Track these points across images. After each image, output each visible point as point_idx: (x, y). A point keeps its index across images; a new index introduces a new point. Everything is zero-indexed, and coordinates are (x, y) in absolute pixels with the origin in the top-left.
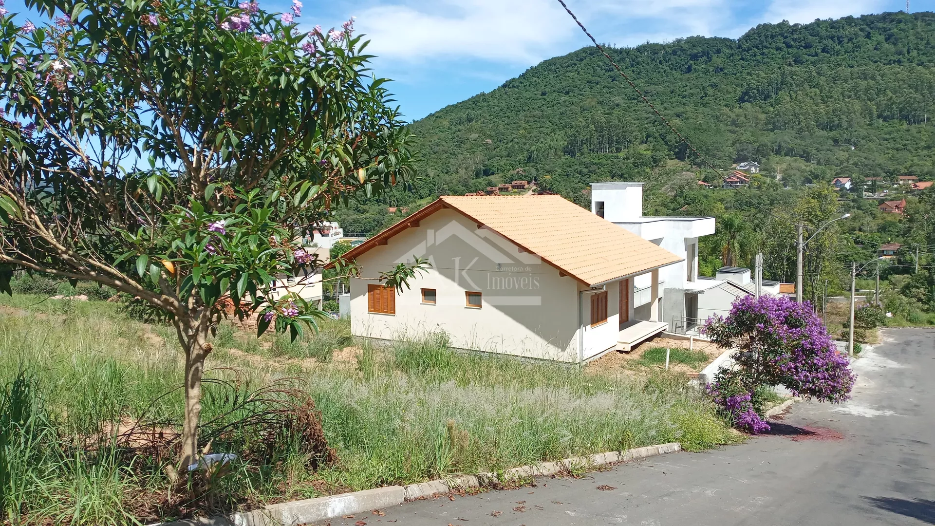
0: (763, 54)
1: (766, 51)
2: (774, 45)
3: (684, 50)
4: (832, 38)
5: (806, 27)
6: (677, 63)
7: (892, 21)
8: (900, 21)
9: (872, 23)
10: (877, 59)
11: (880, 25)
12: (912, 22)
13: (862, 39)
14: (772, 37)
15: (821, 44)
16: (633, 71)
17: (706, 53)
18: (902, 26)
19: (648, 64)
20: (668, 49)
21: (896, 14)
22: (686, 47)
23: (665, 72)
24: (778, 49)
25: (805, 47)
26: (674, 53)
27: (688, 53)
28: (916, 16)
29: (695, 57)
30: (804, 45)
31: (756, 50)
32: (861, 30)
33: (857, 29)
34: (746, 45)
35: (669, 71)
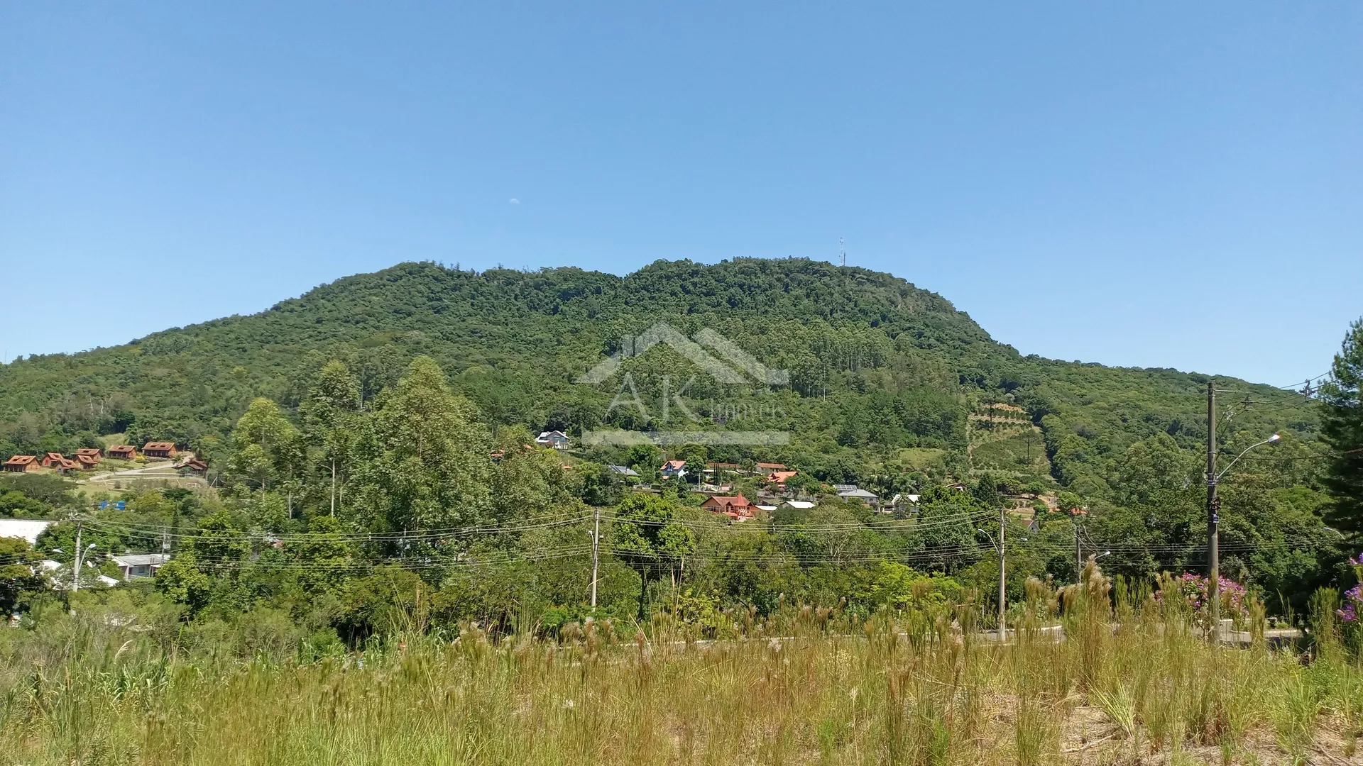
0: (652, 298)
1: (656, 295)
2: (669, 289)
3: (552, 284)
4: (741, 286)
5: (710, 270)
6: (540, 300)
7: (814, 273)
8: (825, 275)
9: (791, 273)
10: (791, 316)
11: (802, 277)
12: (838, 277)
13: (779, 290)
14: (668, 278)
15: (727, 293)
16: (472, 305)
17: (579, 292)
18: (827, 279)
19: (496, 298)
20: (528, 280)
21: (821, 264)
22: (553, 279)
23: (518, 310)
24: (673, 294)
25: (706, 295)
26: (537, 287)
27: (557, 288)
28: (843, 271)
29: (565, 296)
30: (705, 291)
31: (645, 292)
32: (779, 280)
33: (773, 279)
34: (633, 286)
35: (527, 310)
